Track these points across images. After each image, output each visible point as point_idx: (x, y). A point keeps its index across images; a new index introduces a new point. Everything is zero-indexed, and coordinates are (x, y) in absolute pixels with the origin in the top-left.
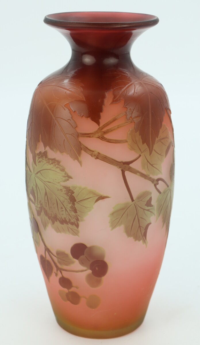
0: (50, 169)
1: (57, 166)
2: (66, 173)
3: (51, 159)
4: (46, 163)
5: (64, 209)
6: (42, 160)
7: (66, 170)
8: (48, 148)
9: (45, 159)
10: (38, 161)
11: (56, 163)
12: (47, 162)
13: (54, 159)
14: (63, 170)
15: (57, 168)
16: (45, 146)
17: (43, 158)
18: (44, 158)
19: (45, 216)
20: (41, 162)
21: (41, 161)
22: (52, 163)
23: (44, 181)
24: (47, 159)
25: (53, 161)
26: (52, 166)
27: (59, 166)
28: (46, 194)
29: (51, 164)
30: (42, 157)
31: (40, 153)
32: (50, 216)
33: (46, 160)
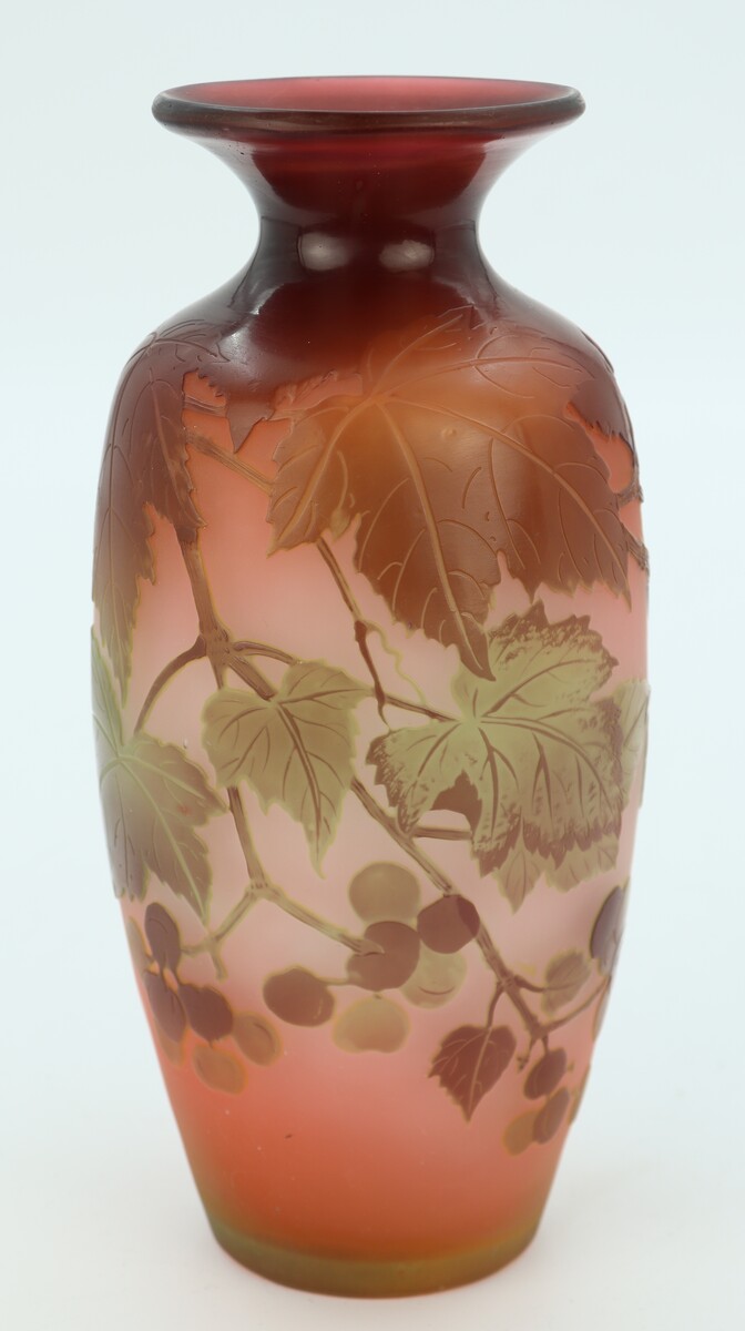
0: (559, 665)
1: (580, 639)
2: (606, 653)
3: (559, 625)
4: (544, 646)
5: (597, 789)
6: (523, 644)
7: (605, 644)
8: (543, 592)
9: (536, 635)
10: (503, 658)
11: (578, 632)
12: (546, 642)
13: (573, 620)
14: (597, 646)
15: (583, 644)
16: (530, 587)
17: (529, 635)
18: (533, 633)
19: (527, 853)
20: (521, 654)
21: (519, 649)
22: (566, 638)
23: (536, 721)
24: (545, 631)
25: (569, 628)
26: (565, 646)
27: (585, 638)
28: (542, 764)
29: (559, 645)
30: (523, 630)
31: (512, 621)
32: (550, 840)
33: (542, 636)
